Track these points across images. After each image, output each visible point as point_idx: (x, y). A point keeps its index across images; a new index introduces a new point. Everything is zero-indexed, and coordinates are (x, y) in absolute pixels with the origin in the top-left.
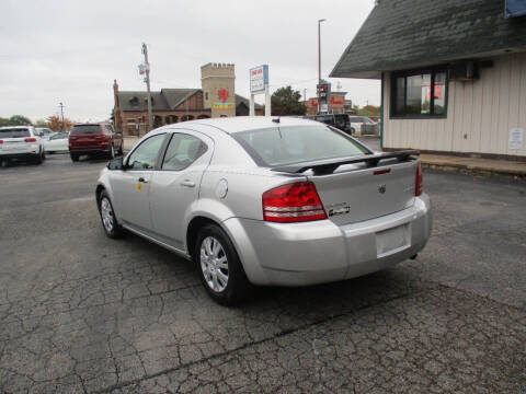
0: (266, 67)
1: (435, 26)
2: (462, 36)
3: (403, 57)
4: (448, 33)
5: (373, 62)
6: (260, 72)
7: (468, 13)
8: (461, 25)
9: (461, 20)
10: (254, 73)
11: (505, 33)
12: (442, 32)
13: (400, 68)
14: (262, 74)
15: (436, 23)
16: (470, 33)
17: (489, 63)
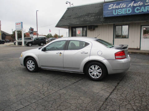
0: (22, 23)
1: (85, 17)
2: (93, 20)
3: (78, 24)
4: (89, 19)
5: (69, 24)
6: (20, 24)
7: (93, 15)
8: (92, 17)
9: (92, 16)
10: (17, 24)
11: (103, 20)
12: (87, 18)
13: (74, 26)
14: (21, 25)
15: (85, 16)
16: (95, 19)
17: (97, 26)
